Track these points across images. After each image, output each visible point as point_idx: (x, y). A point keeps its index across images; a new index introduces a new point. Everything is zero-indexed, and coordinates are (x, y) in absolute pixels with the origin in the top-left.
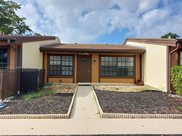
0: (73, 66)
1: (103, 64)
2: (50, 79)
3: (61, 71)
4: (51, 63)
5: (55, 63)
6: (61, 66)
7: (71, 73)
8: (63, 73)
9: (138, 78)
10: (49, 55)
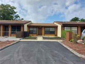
0: (37, 31)
1: (45, 30)
2: (30, 35)
3: (33, 32)
4: (30, 30)
5: (31, 30)
6: (33, 31)
7: (36, 33)
8: (34, 33)
9: (56, 34)
10: (30, 27)
